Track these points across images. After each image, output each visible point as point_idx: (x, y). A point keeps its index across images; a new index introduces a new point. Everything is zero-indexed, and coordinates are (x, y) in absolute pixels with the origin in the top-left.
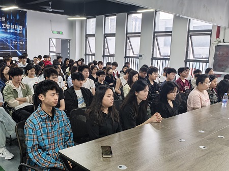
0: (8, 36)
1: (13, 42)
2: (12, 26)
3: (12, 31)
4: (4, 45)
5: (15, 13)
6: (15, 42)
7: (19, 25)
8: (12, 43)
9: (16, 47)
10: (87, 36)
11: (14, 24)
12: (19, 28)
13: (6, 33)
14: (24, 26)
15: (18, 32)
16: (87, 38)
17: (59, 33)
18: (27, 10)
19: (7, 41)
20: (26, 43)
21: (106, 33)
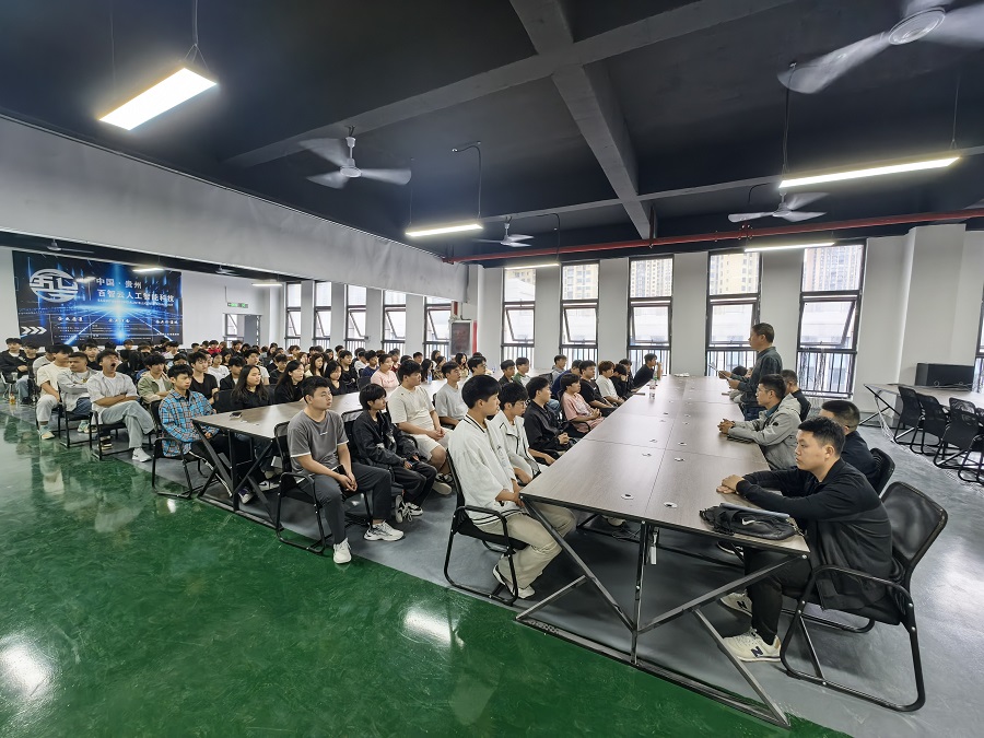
0: (148, 312)
1: (158, 322)
2: (155, 297)
3: (154, 303)
4: (139, 326)
5: (159, 277)
6: (160, 320)
7: (168, 294)
8: (154, 323)
9: (162, 328)
10: (289, 310)
11: (158, 293)
12: (167, 299)
13: (144, 306)
14: (177, 295)
15: (166, 305)
16: (288, 312)
17: (240, 305)
18: (183, 272)
19: (146, 320)
20: (180, 322)
21: (318, 305)
